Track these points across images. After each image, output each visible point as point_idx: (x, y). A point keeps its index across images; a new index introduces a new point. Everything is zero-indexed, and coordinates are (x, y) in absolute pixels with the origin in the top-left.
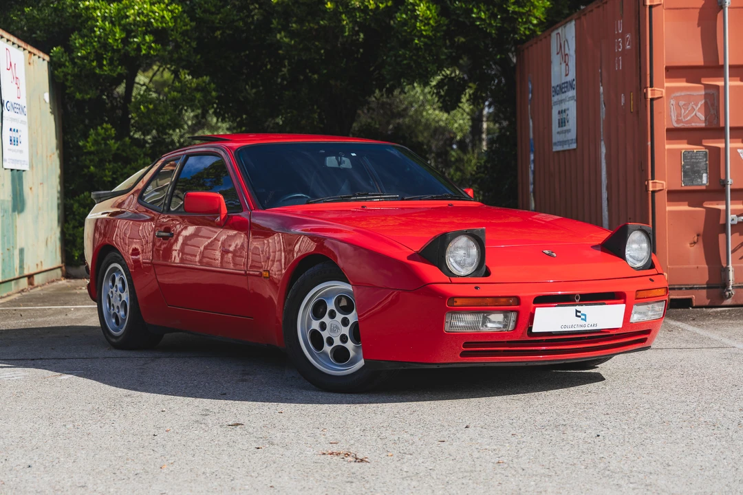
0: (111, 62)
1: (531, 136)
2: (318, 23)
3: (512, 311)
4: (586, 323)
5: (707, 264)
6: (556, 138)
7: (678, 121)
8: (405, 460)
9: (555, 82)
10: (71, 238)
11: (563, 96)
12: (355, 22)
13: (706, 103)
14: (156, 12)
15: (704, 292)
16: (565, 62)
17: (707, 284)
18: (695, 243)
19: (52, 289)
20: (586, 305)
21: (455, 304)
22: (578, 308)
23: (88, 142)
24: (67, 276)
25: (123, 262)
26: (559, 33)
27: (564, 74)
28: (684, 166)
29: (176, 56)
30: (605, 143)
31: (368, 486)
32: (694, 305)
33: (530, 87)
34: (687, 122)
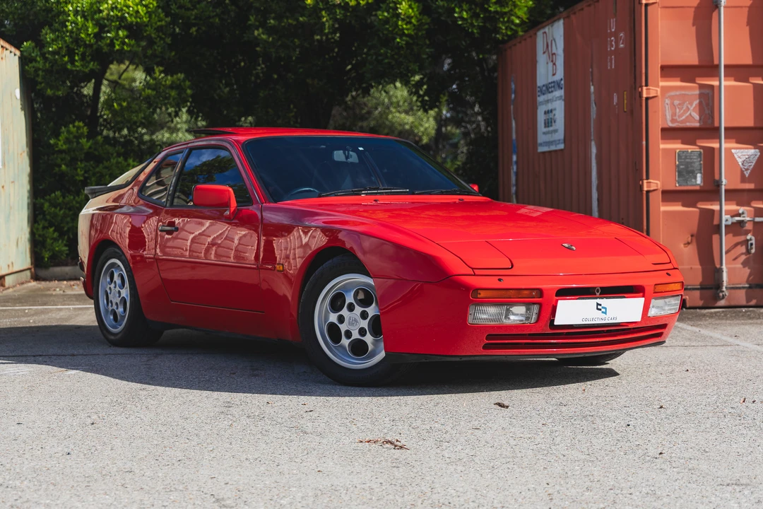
0: (83, 58)
1: (514, 136)
2: (297, 20)
3: (534, 304)
4: (607, 316)
5: (701, 265)
6: (541, 138)
7: (673, 121)
8: (444, 447)
9: (541, 82)
10: (41, 239)
11: (550, 96)
12: (336, 20)
13: (700, 103)
14: (130, 7)
15: (697, 293)
16: (552, 61)
17: (701, 285)
18: (689, 243)
19: (25, 291)
20: (607, 298)
21: (479, 296)
22: (599, 301)
23: (59, 140)
24: (36, 278)
25: (123, 257)
26: (545, 33)
27: (551, 73)
28: (678, 166)
29: (150, 52)
30: (596, 143)
31: (415, 470)
32: (688, 306)
33: (513, 86)
34: (682, 122)
